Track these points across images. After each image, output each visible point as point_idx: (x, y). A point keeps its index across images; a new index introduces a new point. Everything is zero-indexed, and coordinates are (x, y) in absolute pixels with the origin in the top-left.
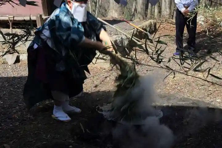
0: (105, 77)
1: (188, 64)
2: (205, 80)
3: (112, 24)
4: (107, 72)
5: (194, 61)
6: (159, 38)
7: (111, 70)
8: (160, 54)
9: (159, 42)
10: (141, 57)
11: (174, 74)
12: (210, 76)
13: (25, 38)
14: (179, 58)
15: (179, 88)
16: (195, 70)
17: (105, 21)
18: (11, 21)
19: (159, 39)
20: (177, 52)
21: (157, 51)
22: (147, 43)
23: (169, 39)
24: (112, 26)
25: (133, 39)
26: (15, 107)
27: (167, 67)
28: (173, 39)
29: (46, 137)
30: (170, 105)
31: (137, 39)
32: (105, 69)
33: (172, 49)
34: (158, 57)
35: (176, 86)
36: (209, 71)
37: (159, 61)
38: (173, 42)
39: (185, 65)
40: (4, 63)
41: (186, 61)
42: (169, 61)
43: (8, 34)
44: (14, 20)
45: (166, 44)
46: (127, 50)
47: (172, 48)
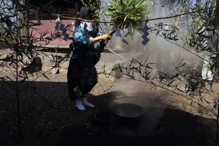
0: (111, 86)
1: (164, 81)
2: (174, 92)
3: (118, 53)
4: (113, 83)
5: (168, 80)
6: (148, 64)
7: (115, 82)
8: (148, 74)
9: (147, 67)
11: (156, 87)
12: (176, 89)
13: (66, 59)
14: (159, 77)
16: (168, 86)
17: (113, 51)
18: (57, 48)
21: (146, 72)
22: (140, 67)
24: (117, 54)
26: (55, 101)
27: (152, 82)
29: (73, 120)
32: (111, 81)
34: (147, 76)
36: (176, 87)
37: (147, 78)
39: (163, 82)
40: (50, 73)
41: (163, 80)
42: (153, 79)
43: (56, 56)
44: (58, 48)
45: (152, 69)
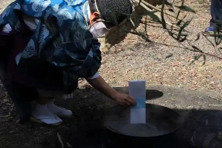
8: (184, 26)
9: (182, 8)
10: (154, 33)
11: (205, 59)
15: (213, 82)
19: (183, 3)
20: (211, 25)
22: (164, 11)
23: (199, 5)
25: (141, 4)
27: (194, 47)
28: (206, 4)
30: (197, 108)
31: (148, 4)
33: (204, 22)
34: (180, 31)
35: (208, 80)
37: (181, 38)
38: (206, 11)
45: (194, 12)
46: (131, 21)
47: (204, 20)
